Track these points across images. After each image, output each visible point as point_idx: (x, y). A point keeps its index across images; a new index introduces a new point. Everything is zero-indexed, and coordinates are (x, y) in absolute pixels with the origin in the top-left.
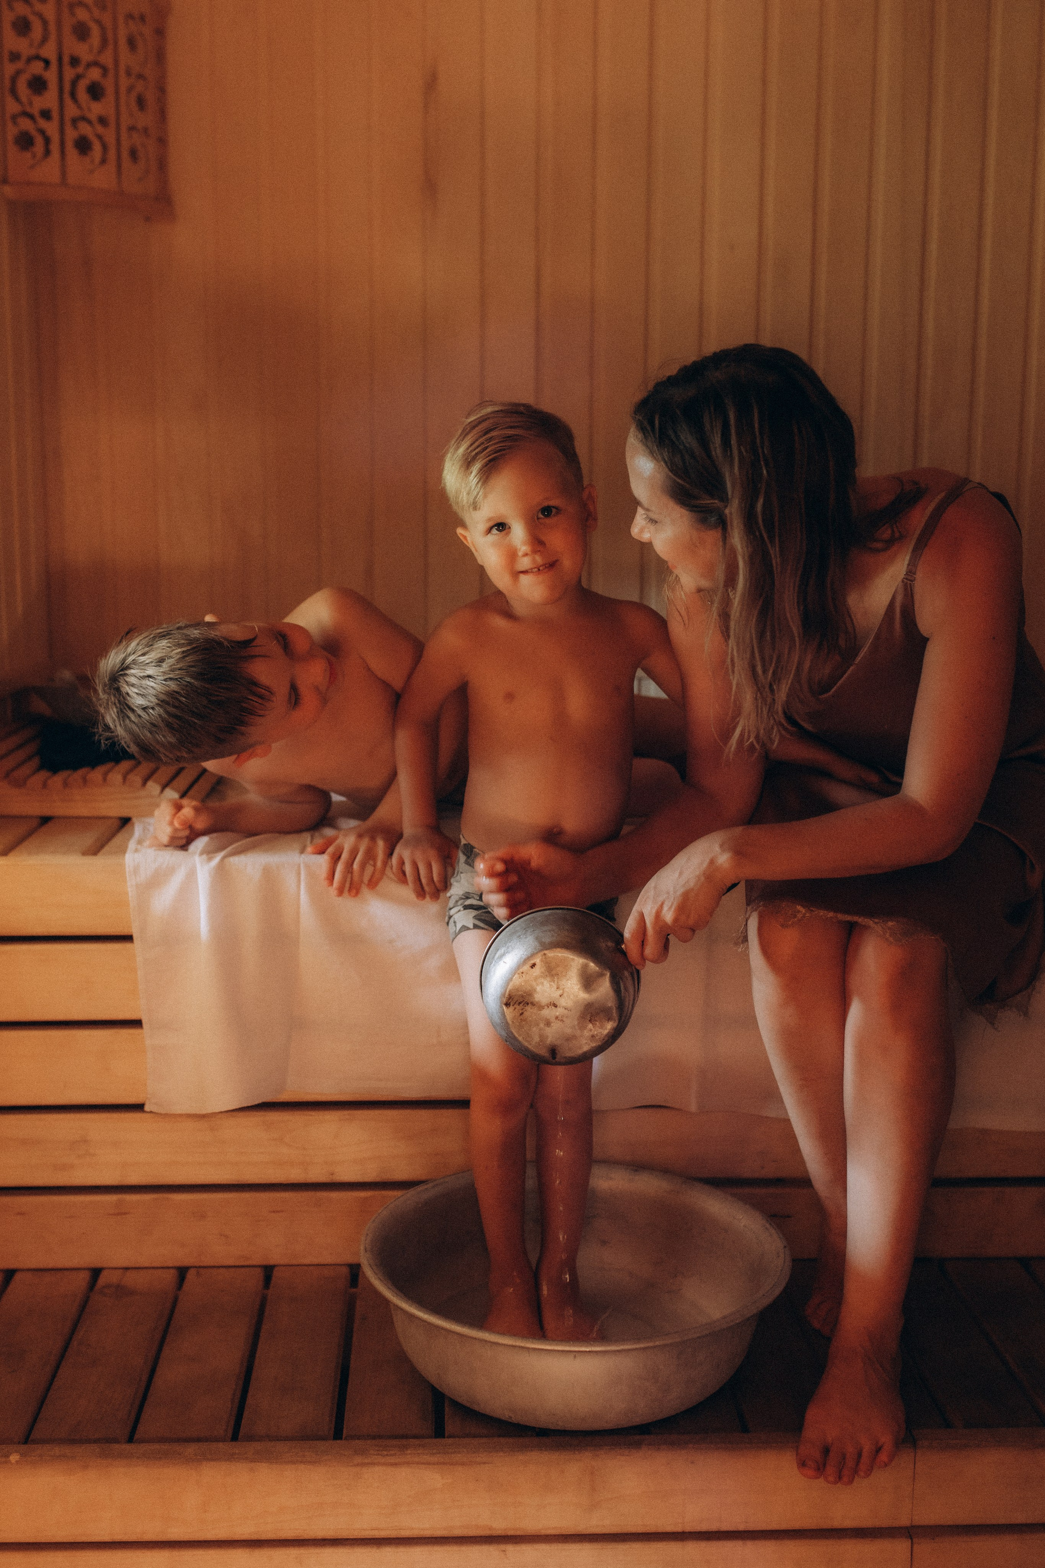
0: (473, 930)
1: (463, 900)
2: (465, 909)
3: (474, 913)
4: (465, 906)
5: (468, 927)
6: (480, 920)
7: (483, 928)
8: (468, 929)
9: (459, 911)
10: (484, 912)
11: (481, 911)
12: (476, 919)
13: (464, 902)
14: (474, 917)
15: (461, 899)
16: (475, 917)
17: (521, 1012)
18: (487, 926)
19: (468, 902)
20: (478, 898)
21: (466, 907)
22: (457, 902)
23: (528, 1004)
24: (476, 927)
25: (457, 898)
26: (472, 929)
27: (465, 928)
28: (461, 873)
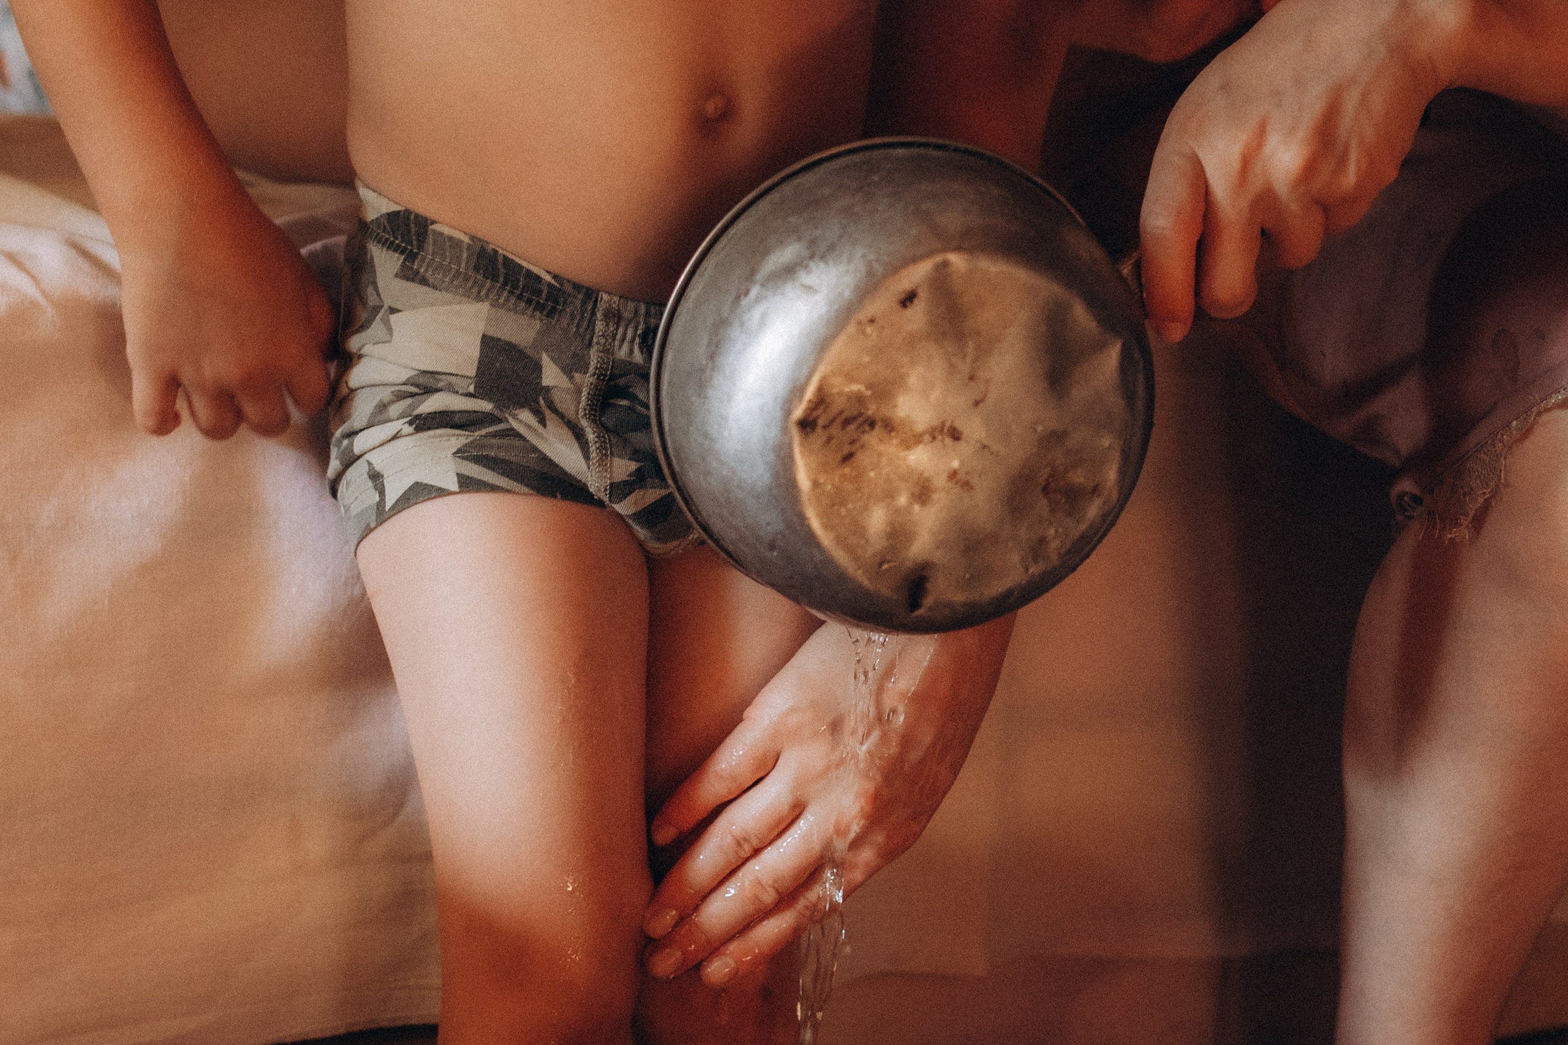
0: (459, 496)
1: (409, 401)
2: (418, 429)
3: (456, 439)
4: (417, 417)
5: (440, 489)
6: (479, 460)
7: (494, 488)
8: (442, 492)
9: (395, 437)
10: (495, 435)
11: (483, 432)
12: (463, 458)
13: (413, 407)
14: (459, 451)
15: (400, 396)
16: (461, 453)
17: (846, 450)
18: (511, 482)
19: (432, 404)
20: (471, 389)
21: (423, 423)
22: (382, 407)
23: (872, 424)
24: (467, 484)
25: (385, 394)
26: (451, 493)
27: (419, 493)
28: (393, 311)
